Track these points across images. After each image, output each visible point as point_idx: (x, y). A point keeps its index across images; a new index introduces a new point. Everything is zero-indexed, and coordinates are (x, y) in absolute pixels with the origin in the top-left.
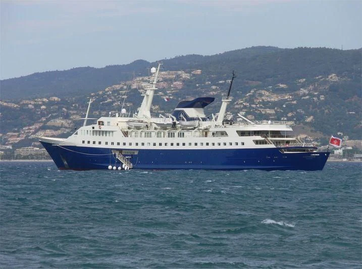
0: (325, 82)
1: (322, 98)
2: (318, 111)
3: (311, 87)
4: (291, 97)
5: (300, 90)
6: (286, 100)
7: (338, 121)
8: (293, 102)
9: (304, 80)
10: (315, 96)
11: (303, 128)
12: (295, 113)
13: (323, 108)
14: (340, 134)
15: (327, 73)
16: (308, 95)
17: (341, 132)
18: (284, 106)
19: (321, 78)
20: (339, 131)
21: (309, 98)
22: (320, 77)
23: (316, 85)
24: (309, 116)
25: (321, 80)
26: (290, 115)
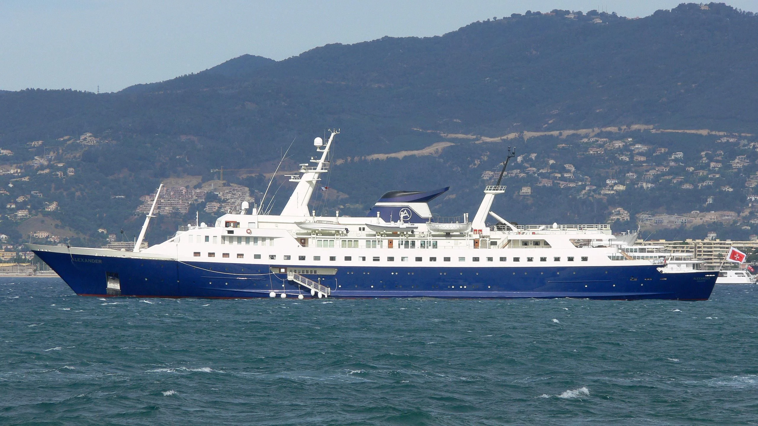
0: (76, 147)
1: (71, 172)
2: (65, 194)
3: (52, 155)
4: (19, 171)
5: (33, 159)
6: (12, 176)
7: (98, 210)
8: (23, 179)
9: (40, 142)
10: (59, 169)
11: (43, 222)
12: (29, 196)
13: (73, 190)
14: (103, 232)
15: (78, 132)
16: (48, 167)
17: (104, 229)
18: (11, 185)
19: (69, 140)
20: (100, 226)
21: (50, 173)
22: (66, 138)
23: (60, 151)
24: (51, 202)
25: (68, 142)
26: (20, 199)
